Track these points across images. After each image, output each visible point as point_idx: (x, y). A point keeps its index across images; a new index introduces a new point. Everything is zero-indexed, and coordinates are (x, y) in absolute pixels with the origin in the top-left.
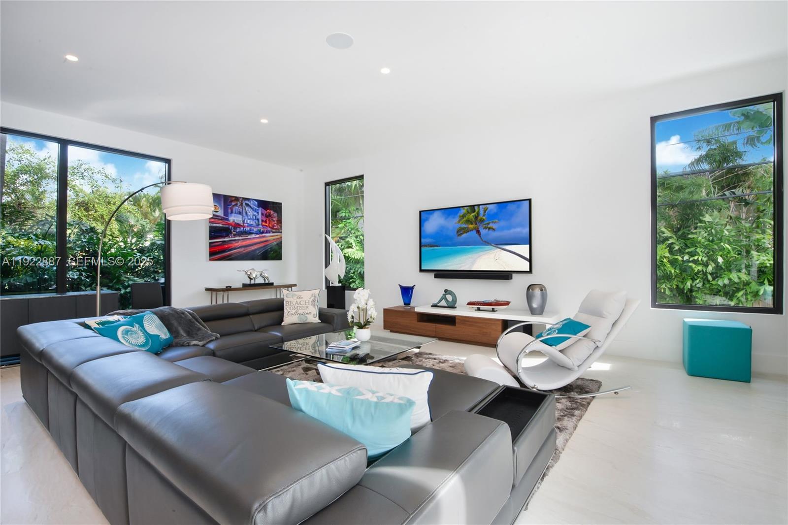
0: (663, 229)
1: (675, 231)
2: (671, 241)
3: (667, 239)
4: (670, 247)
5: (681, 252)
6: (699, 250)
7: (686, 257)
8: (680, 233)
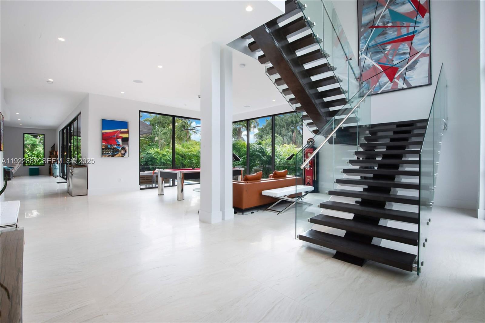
0: (27, 150)
1: (30, 151)
2: (28, 154)
3: (27, 153)
4: (28, 155)
5: (31, 156)
6: (35, 156)
7: (32, 158)
8: (31, 151)
